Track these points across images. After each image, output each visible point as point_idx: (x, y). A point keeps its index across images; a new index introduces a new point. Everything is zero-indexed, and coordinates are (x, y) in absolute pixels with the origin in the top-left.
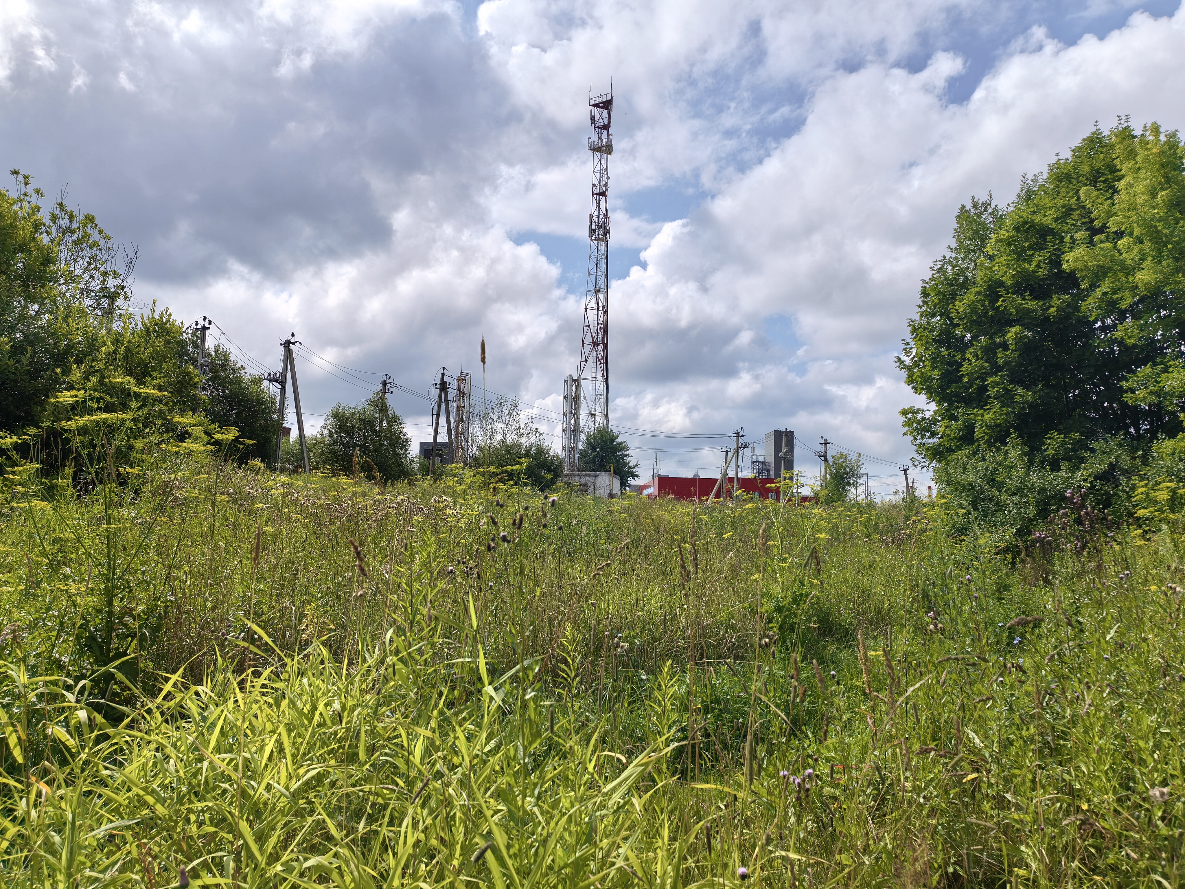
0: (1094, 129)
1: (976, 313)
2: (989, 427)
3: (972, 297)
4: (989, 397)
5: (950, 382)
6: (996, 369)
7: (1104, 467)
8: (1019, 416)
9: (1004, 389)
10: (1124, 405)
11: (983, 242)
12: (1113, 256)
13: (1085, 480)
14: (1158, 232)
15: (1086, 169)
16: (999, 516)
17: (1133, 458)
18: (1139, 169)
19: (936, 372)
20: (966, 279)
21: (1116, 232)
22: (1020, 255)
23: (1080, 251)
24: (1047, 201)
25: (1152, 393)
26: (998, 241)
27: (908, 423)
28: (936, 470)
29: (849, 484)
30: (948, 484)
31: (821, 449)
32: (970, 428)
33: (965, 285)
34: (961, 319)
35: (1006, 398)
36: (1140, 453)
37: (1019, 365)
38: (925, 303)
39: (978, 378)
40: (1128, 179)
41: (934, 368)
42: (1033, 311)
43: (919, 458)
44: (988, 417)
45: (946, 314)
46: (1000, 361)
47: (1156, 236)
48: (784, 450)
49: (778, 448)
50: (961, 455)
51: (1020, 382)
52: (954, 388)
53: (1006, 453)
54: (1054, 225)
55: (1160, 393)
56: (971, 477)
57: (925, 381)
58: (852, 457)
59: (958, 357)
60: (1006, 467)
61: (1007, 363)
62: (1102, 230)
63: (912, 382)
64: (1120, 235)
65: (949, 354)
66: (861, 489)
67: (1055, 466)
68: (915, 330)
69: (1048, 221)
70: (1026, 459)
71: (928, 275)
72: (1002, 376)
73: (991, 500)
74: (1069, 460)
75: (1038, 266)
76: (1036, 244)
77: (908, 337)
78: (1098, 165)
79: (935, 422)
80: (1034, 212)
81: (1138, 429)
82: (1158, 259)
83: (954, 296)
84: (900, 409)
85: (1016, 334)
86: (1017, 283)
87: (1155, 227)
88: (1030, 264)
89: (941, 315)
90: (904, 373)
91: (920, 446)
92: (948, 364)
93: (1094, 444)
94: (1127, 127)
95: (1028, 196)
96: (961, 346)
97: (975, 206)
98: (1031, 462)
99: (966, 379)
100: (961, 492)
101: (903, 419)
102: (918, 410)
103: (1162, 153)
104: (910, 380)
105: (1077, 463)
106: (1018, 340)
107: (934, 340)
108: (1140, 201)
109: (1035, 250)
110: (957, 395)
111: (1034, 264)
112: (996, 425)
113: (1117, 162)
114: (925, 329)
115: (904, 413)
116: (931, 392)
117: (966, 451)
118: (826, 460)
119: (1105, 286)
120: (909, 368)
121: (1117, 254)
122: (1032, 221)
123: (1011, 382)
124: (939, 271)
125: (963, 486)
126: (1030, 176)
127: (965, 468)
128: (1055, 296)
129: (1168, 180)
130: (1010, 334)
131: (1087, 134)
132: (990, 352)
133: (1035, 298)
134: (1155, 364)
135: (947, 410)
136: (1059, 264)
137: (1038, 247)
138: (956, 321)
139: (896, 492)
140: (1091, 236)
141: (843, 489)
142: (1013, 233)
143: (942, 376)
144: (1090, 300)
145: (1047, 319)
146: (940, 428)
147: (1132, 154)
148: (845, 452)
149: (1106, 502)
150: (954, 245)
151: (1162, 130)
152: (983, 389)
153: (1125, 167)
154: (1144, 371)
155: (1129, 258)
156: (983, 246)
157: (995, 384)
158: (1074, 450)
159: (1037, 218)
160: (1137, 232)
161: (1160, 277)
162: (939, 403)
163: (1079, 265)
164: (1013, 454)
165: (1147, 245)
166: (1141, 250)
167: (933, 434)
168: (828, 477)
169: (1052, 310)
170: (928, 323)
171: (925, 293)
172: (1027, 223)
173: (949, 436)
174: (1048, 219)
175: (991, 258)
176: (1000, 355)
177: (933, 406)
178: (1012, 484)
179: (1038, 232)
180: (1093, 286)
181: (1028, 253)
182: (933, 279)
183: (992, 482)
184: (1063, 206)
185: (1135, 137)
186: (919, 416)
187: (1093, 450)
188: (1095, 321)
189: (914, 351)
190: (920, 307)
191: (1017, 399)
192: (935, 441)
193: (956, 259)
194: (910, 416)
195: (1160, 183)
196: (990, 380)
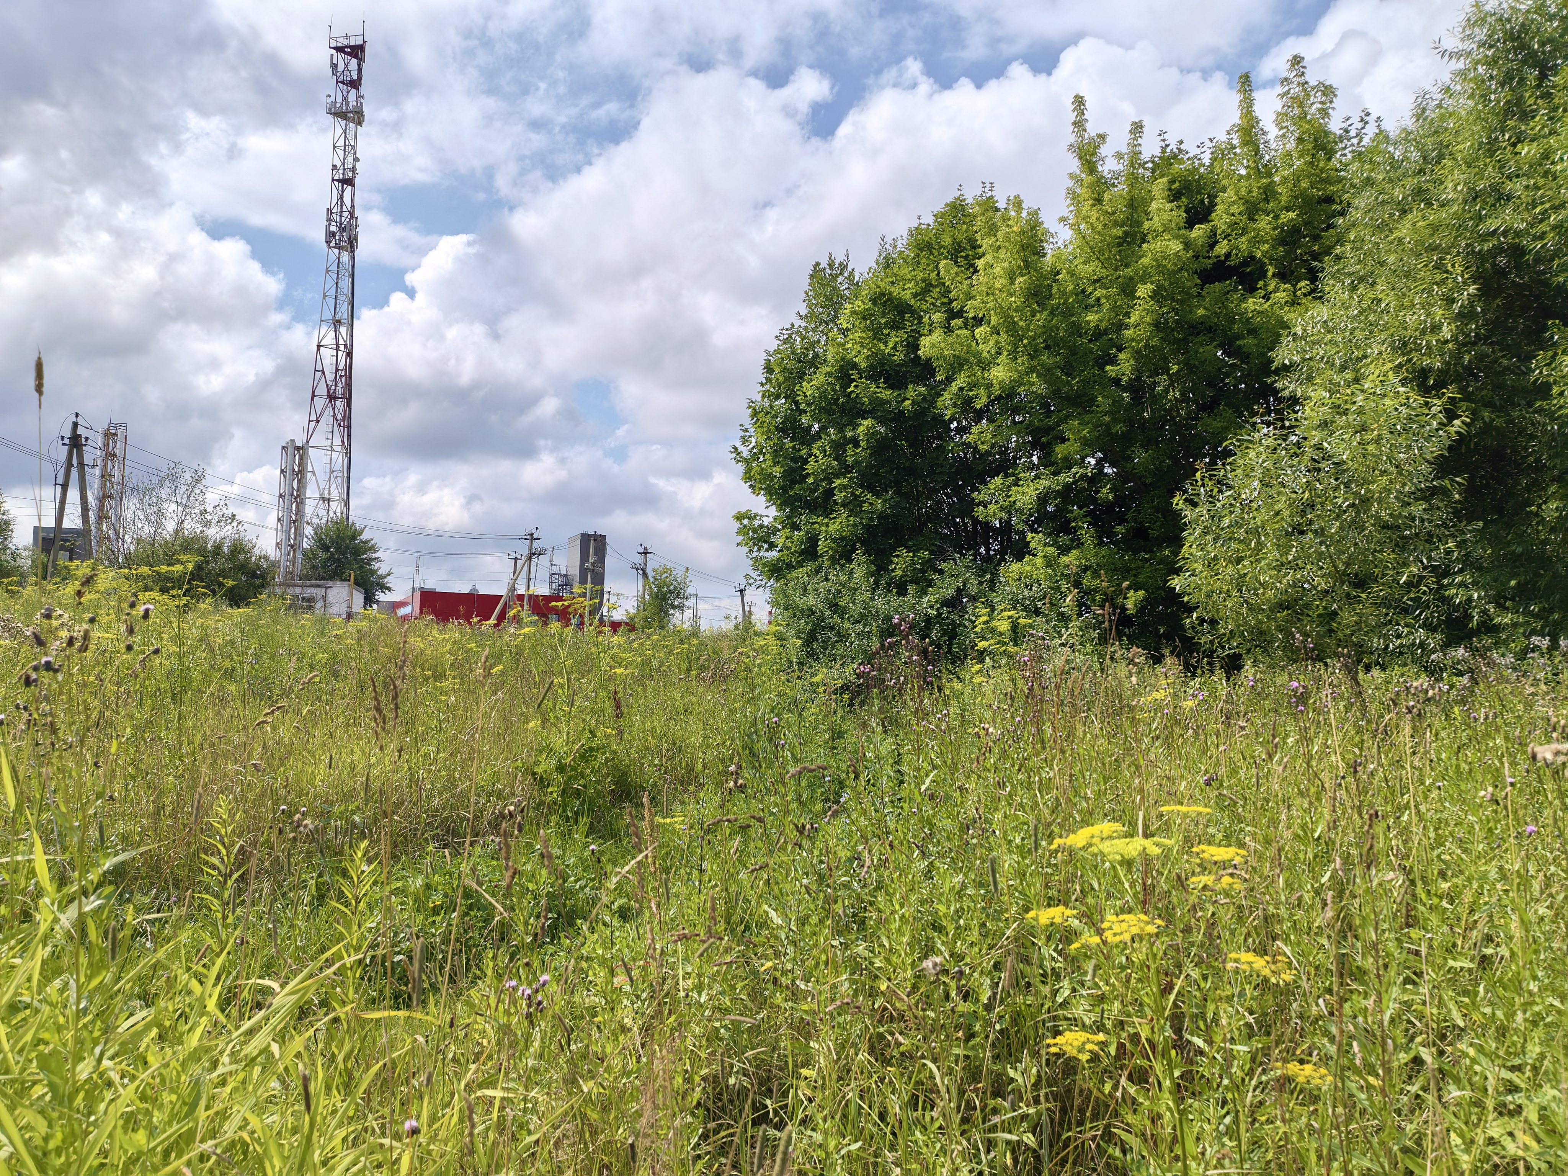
0: (957, 194)
1: (826, 398)
2: (834, 540)
3: (822, 378)
4: (835, 502)
5: (794, 482)
6: (845, 469)
7: (951, 592)
8: (868, 528)
9: (853, 494)
10: (975, 521)
11: (836, 311)
12: (970, 346)
13: (931, 607)
14: (1015, 323)
15: (947, 240)
16: (840, 650)
17: (981, 583)
18: (999, 247)
19: (778, 468)
20: (816, 355)
21: (974, 318)
22: (877, 334)
23: (937, 336)
24: (905, 271)
25: (1002, 508)
26: (854, 313)
27: (743, 531)
28: (774, 591)
29: (673, 607)
30: (786, 609)
31: (640, 559)
32: (813, 540)
33: (815, 363)
34: (809, 404)
35: (854, 505)
36: (988, 576)
37: (870, 466)
38: (769, 380)
39: (825, 479)
40: (989, 257)
41: (776, 464)
42: (887, 402)
43: (754, 575)
44: (834, 527)
45: (791, 397)
46: (850, 460)
47: (1012, 327)
48: (591, 560)
49: (584, 557)
50: (801, 573)
51: (871, 488)
52: (797, 489)
53: (851, 573)
54: (912, 302)
55: (1010, 509)
56: (811, 600)
57: (765, 479)
58: (679, 573)
59: (804, 452)
60: (850, 589)
61: (857, 462)
62: (960, 314)
63: (750, 479)
64: (979, 321)
65: (794, 448)
66: (688, 613)
67: (902, 591)
68: (755, 413)
69: (907, 295)
70: (872, 580)
71: (773, 345)
72: (851, 478)
73: (832, 628)
74: (917, 583)
75: (894, 348)
76: (894, 321)
77: (748, 422)
78: (960, 237)
79: (775, 531)
80: (893, 283)
81: (988, 550)
82: (1014, 355)
83: (801, 375)
84: (735, 512)
85: (868, 428)
86: (871, 367)
87: (1012, 317)
88: (886, 344)
89: (786, 398)
90: (741, 468)
91: (756, 559)
92: (792, 459)
93: (943, 566)
94: (991, 197)
95: (887, 263)
96: (805, 437)
97: (831, 265)
98: (877, 583)
99: (811, 480)
100: (799, 619)
101: (738, 525)
102: (756, 515)
103: (1022, 233)
104: (748, 477)
105: (924, 585)
106: (871, 435)
107: (777, 427)
108: (998, 285)
109: (892, 328)
110: (798, 498)
111: (891, 344)
112: (842, 538)
113: (978, 236)
114: (767, 413)
115: (739, 517)
116: (770, 492)
117: (808, 568)
118: (645, 575)
119: (961, 381)
120: (746, 461)
121: (974, 344)
122: (890, 293)
123: (861, 486)
124: (785, 341)
125: (802, 611)
126: (888, 240)
127: (805, 589)
128: (910, 386)
129: (1027, 265)
130: (861, 428)
131: (950, 199)
132: (839, 447)
133: (891, 387)
134: (1007, 476)
135: (788, 517)
136: (917, 348)
137: (896, 326)
138: (803, 406)
139: (727, 617)
140: (948, 320)
141: (666, 613)
142: (870, 305)
143: (785, 475)
144: (946, 395)
145: (901, 413)
146: (779, 540)
147: (993, 230)
148: (670, 565)
149: (952, 633)
150: (804, 312)
151: (1024, 205)
152: (830, 493)
153: (986, 243)
154: (998, 481)
155: (985, 349)
156: (836, 317)
157: (843, 488)
158: (923, 571)
159: (895, 291)
160: (994, 320)
161: (1015, 375)
162: (780, 508)
163: (934, 352)
164: (859, 573)
165: (1003, 337)
166: (997, 342)
167: (772, 546)
168: (647, 597)
169: (908, 403)
170: (771, 406)
171: (769, 369)
172: (884, 295)
173: (789, 549)
174: (906, 293)
175: (844, 332)
176: (850, 452)
177: (773, 512)
178: (856, 610)
179: (896, 307)
180: (949, 380)
181: (886, 332)
182: (777, 351)
183: (834, 606)
184: (923, 280)
185: (998, 210)
186: (757, 523)
187: (941, 572)
188: (951, 421)
189: (753, 440)
190: (762, 385)
191: (866, 507)
192: (773, 554)
193: (806, 328)
194: (746, 521)
195: (1019, 267)
196: (837, 482)
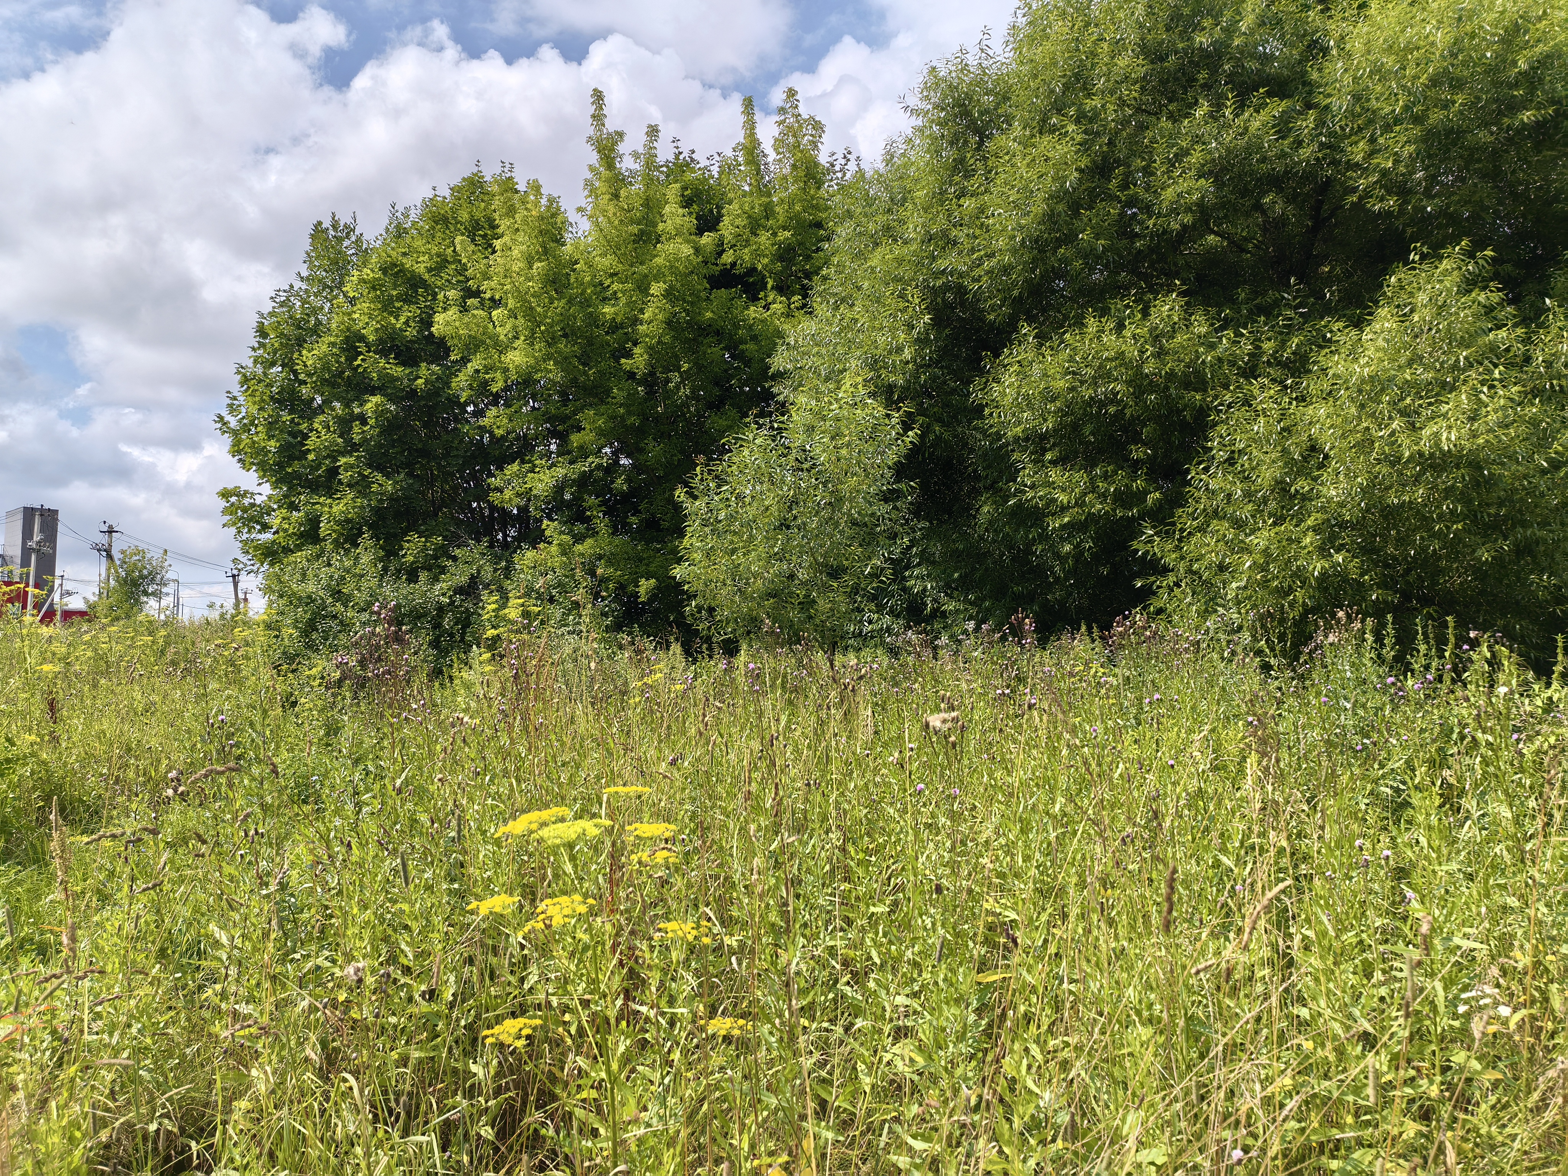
0: (475, 170)
1: (329, 370)
2: (338, 523)
3: (324, 348)
4: (340, 482)
5: (292, 458)
6: (351, 447)
7: (464, 580)
8: (377, 511)
9: (360, 473)
10: (492, 508)
11: (342, 277)
12: (486, 327)
13: (444, 595)
14: (531, 308)
15: (464, 216)
16: (343, 639)
17: (496, 570)
18: (517, 230)
19: (273, 443)
20: (319, 323)
21: (492, 299)
22: (387, 306)
23: (452, 313)
24: (419, 243)
25: (518, 495)
26: (362, 281)
27: (229, 510)
28: (267, 577)
29: (146, 593)
30: (281, 596)
31: (103, 539)
32: (314, 522)
33: (316, 331)
34: (309, 375)
35: (361, 485)
36: (504, 564)
37: (379, 446)
38: (262, 345)
39: (328, 456)
40: (506, 239)
41: (270, 437)
42: (398, 379)
43: (244, 560)
44: (338, 508)
45: (288, 365)
46: (357, 438)
47: (529, 313)
48: (37, 537)
49: (27, 533)
50: (300, 557)
51: (380, 468)
52: (296, 466)
53: (357, 558)
54: (426, 276)
55: (527, 495)
56: (311, 587)
57: (258, 454)
58: (155, 554)
59: (304, 426)
60: (354, 576)
61: (365, 441)
62: (477, 294)
63: (239, 452)
64: (496, 303)
65: (293, 420)
66: (168, 601)
67: (413, 578)
68: (245, 380)
69: (420, 269)
70: (380, 566)
71: (268, 307)
72: (358, 457)
73: (335, 617)
74: (429, 570)
75: (406, 323)
76: (406, 294)
77: (236, 390)
78: (478, 215)
79: (269, 511)
80: (404, 254)
81: (505, 536)
82: (531, 340)
83: (300, 342)
84: (220, 488)
85: (377, 405)
86: (381, 341)
87: (529, 302)
88: (397, 318)
89: (283, 366)
90: (228, 439)
91: (245, 542)
92: (290, 433)
93: (457, 552)
94: (510, 178)
95: (399, 232)
96: (307, 411)
97: (335, 227)
98: (385, 569)
99: (311, 457)
100: (297, 607)
101: (223, 504)
102: (246, 492)
103: (541, 218)
104: (236, 450)
105: (436, 571)
106: (379, 413)
107: (272, 398)
108: (515, 268)
109: (404, 301)
110: (297, 475)
111: (403, 319)
112: (348, 521)
113: (496, 216)
114: (260, 381)
115: (225, 494)
116: (264, 469)
117: (309, 551)
118: (110, 557)
119: (476, 363)
120: (235, 433)
121: (491, 326)
122: (402, 264)
123: (370, 466)
124: (282, 304)
125: (300, 599)
126: (400, 208)
127: (304, 575)
128: (423, 365)
129: (546, 251)
130: (369, 405)
131: (467, 174)
132: (345, 424)
133: (404, 364)
134: (523, 462)
135: (285, 496)
136: (430, 324)
137: (408, 300)
138: (302, 377)
139: (211, 606)
140: (464, 298)
141: (137, 601)
142: (379, 275)
143: (281, 450)
144: (462, 376)
145: (414, 392)
146: (275, 521)
147: (511, 211)
148: (142, 546)
149: (466, 621)
150: (305, 274)
151: (543, 191)
152: (333, 472)
153: (504, 224)
154: (515, 467)
155: (502, 332)
156: (341, 284)
157: (350, 467)
158: (436, 558)
159: (408, 263)
160: (511, 303)
161: (532, 361)
162: (275, 486)
163: (449, 330)
164: (365, 559)
165: (521, 321)
166: (515, 327)
167: (265, 527)
168: (112, 582)
169: (420, 381)
170: (265, 374)
171: (262, 332)
172: (395, 265)
173: (286, 531)
174: (420, 266)
175: (352, 301)
176: (356, 430)
177: (267, 489)
178: (361, 597)
179: (409, 279)
180: (465, 361)
181: (398, 304)
182: (272, 314)
183: (337, 594)
184: (438, 255)
185: (517, 192)
186: (247, 501)
187: (455, 559)
188: (467, 404)
189: (243, 410)
190: (254, 349)
191: (375, 487)
192: (267, 536)
193: (306, 291)
194: (233, 499)
195: (537, 252)
196: (343, 460)
